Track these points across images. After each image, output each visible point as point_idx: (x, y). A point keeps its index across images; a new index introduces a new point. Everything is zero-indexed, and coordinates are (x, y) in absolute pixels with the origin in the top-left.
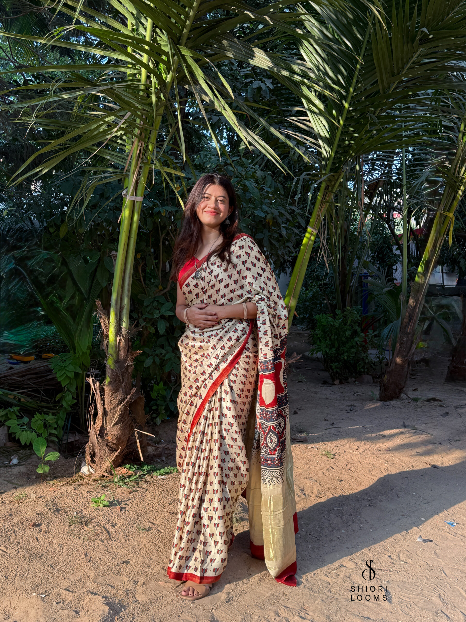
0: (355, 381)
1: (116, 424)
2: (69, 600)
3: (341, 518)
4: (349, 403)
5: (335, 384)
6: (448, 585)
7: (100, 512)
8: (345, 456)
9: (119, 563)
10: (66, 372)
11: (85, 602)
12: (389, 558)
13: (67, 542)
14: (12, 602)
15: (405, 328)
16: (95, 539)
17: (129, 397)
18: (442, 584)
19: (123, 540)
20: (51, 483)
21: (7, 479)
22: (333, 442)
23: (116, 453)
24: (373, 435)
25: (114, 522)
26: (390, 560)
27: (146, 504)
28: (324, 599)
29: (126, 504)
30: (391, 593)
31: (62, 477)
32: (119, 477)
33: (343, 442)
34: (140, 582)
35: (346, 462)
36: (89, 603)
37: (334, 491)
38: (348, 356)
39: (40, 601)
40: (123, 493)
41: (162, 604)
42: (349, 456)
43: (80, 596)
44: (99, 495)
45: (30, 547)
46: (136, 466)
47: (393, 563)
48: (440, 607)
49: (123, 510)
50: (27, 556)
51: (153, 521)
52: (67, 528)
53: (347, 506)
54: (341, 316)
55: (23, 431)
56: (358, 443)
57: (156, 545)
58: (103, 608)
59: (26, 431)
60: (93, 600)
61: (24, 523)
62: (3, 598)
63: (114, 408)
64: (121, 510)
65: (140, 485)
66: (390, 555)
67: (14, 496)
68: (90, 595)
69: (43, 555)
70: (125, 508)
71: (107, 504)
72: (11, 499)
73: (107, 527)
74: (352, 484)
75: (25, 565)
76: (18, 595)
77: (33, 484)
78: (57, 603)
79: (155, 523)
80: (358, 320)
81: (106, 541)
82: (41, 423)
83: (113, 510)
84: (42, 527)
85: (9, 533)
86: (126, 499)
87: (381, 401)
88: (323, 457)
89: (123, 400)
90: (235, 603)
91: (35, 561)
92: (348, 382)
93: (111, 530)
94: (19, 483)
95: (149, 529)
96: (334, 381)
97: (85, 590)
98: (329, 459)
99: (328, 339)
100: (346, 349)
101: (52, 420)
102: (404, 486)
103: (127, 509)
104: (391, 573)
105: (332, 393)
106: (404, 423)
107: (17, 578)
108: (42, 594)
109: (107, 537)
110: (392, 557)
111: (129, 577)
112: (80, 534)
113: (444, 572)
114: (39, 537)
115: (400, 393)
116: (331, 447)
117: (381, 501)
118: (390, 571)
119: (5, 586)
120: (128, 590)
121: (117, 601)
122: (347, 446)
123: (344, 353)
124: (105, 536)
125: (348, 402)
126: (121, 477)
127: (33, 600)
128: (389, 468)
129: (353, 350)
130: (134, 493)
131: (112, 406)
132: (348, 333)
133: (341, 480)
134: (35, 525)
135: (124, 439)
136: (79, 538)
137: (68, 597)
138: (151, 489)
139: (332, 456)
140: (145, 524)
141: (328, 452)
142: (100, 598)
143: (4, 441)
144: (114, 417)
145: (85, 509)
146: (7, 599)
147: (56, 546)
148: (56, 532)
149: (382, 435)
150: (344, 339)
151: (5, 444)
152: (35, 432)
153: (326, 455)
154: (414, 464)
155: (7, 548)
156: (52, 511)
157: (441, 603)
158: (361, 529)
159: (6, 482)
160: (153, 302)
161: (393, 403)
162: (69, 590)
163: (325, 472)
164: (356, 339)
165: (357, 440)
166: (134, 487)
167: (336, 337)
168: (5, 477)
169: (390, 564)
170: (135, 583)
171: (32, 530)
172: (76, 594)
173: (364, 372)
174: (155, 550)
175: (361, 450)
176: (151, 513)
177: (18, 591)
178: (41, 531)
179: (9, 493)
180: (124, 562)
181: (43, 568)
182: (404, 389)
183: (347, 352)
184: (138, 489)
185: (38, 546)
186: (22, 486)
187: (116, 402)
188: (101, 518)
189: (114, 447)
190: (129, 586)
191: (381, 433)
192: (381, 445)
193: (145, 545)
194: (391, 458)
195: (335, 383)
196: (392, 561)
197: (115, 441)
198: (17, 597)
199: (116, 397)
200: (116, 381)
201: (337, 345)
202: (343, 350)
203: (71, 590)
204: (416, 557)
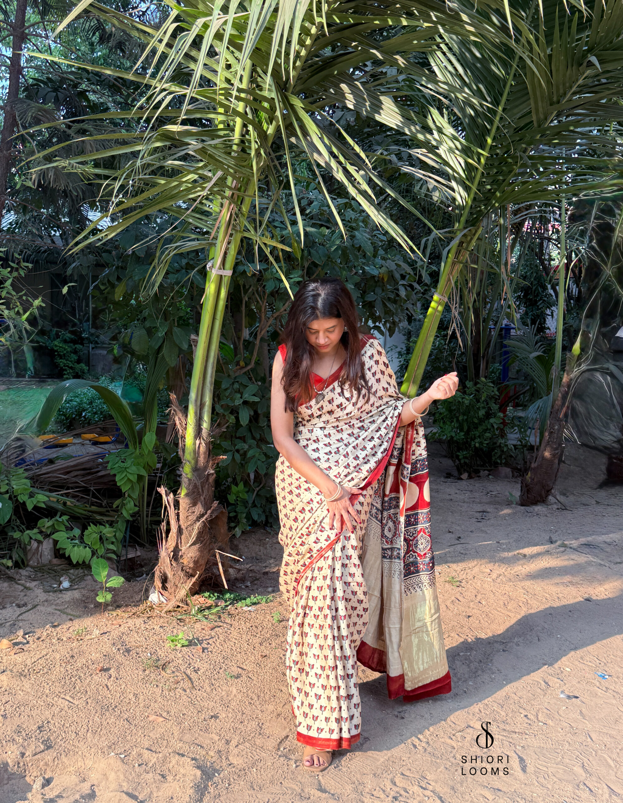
0: (489, 475)
1: (194, 544)
2: (153, 762)
3: (469, 666)
4: (479, 508)
5: (462, 479)
6: (594, 753)
7: (178, 653)
8: (474, 584)
9: (207, 718)
10: (128, 475)
11: (171, 765)
12: (525, 718)
13: (143, 690)
14: (86, 763)
15: (557, 413)
16: (176, 688)
17: (209, 512)
18: (587, 750)
19: (209, 689)
20: (115, 614)
21: (59, 608)
22: (460, 564)
23: (194, 580)
24: (511, 554)
25: (196, 665)
26: (527, 721)
27: (232, 644)
28: (448, 766)
29: (209, 643)
30: (526, 761)
31: (127, 606)
32: (196, 608)
33: (472, 564)
34: (233, 742)
35: (475, 592)
36: (176, 766)
37: (460, 630)
38: (481, 443)
39: (119, 763)
40: (203, 629)
41: (261, 768)
42: (479, 584)
43: (165, 757)
44: (175, 631)
45: (100, 697)
46: (216, 594)
47: (530, 724)
48: (582, 779)
49: (206, 651)
50: (99, 709)
51: (242, 666)
52: (141, 673)
53: (476, 651)
54: (473, 389)
55: (74, 546)
56: (490, 566)
57: (248, 696)
58: (194, 772)
59: (78, 546)
60: (181, 763)
61: (90, 667)
62: (75, 757)
63: (191, 525)
64: (203, 651)
65: (222, 619)
66: (526, 714)
67: (71, 630)
68: (177, 757)
69: (116, 707)
70: (207, 649)
71: (186, 643)
72: (68, 635)
73: (188, 672)
74: (482, 621)
75: (96, 718)
76: (93, 755)
77: (91, 615)
78: (139, 765)
79: (245, 668)
80: (495, 394)
81: (188, 691)
82: (97, 536)
83: (194, 651)
84: (111, 671)
85: (73, 679)
86: (207, 637)
87: (522, 505)
88: (447, 585)
89: (202, 516)
90: (344, 769)
91: (107, 714)
92: (479, 476)
93: (194, 676)
94: (74, 613)
95: (238, 676)
96: (461, 474)
97: (170, 751)
98: (454, 587)
99: (455, 420)
100: (477, 433)
101: (110, 533)
102: (546, 626)
103: (209, 650)
104: (527, 737)
105: (458, 492)
106: (550, 538)
107: (88, 734)
108: (120, 754)
109: (190, 685)
110: (529, 717)
111: (220, 735)
112: (157, 681)
113: (590, 736)
114: (109, 684)
115: (547, 496)
116: (456, 571)
117: (518, 645)
118: (526, 734)
119: (77, 744)
120: (220, 751)
121: (208, 763)
122: (476, 570)
123: (475, 438)
124: (187, 684)
125: (479, 505)
126: (199, 609)
127: (112, 761)
128: (529, 601)
129: (488, 435)
130: (217, 629)
131: (189, 523)
132: (482, 413)
133: (469, 616)
134: (103, 670)
135: (202, 562)
136: (157, 686)
137: (152, 758)
138: (235, 623)
139: (458, 584)
140: (233, 669)
141: (453, 578)
142: (189, 760)
143: (49, 557)
144: (190, 536)
145: (160, 649)
146: (80, 759)
147: (131, 696)
148: (128, 678)
149: (521, 554)
150: (476, 421)
151: (50, 561)
152: (90, 548)
153: (449, 582)
154: (560, 595)
155: (73, 698)
156: (121, 652)
157: (584, 774)
158: (492, 680)
159: (58, 612)
160: (233, 383)
161: (538, 508)
162: (151, 750)
163: (449, 605)
164: (492, 420)
165: (490, 562)
166: (216, 621)
167: (465, 417)
168: (56, 605)
169: (526, 725)
170: (228, 742)
171: (100, 675)
172: (160, 755)
173: (501, 464)
174: (247, 703)
175: (494, 576)
176: (239, 655)
177: (93, 750)
178: (110, 677)
179: (65, 626)
180: (212, 717)
181: (118, 722)
182: (553, 491)
183: (479, 437)
184: (221, 624)
185: (109, 696)
186: (79, 617)
187: (193, 517)
188: (180, 661)
189: (191, 571)
190: (221, 745)
191: (521, 551)
192: (520, 568)
193: (235, 696)
194: (532, 586)
195: (462, 477)
196: (529, 722)
197: (191, 565)
198: (92, 757)
199: (194, 512)
200: (194, 492)
201: (466, 428)
202: (475, 435)
203: (154, 750)
204: (557, 717)
